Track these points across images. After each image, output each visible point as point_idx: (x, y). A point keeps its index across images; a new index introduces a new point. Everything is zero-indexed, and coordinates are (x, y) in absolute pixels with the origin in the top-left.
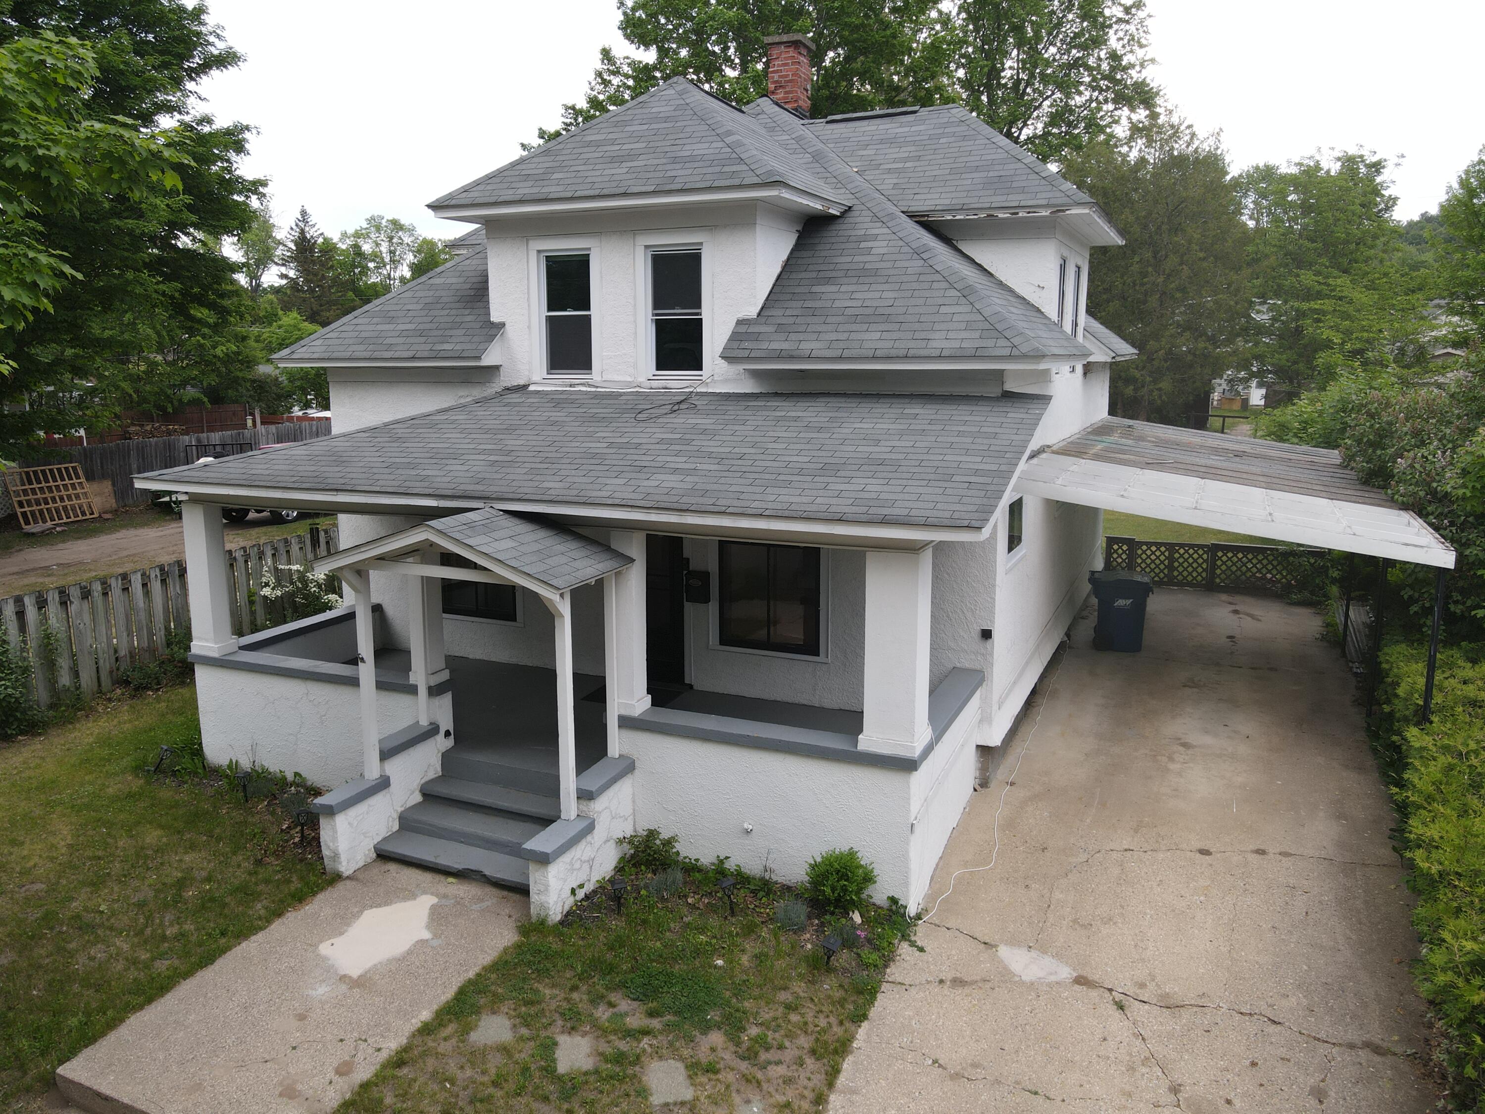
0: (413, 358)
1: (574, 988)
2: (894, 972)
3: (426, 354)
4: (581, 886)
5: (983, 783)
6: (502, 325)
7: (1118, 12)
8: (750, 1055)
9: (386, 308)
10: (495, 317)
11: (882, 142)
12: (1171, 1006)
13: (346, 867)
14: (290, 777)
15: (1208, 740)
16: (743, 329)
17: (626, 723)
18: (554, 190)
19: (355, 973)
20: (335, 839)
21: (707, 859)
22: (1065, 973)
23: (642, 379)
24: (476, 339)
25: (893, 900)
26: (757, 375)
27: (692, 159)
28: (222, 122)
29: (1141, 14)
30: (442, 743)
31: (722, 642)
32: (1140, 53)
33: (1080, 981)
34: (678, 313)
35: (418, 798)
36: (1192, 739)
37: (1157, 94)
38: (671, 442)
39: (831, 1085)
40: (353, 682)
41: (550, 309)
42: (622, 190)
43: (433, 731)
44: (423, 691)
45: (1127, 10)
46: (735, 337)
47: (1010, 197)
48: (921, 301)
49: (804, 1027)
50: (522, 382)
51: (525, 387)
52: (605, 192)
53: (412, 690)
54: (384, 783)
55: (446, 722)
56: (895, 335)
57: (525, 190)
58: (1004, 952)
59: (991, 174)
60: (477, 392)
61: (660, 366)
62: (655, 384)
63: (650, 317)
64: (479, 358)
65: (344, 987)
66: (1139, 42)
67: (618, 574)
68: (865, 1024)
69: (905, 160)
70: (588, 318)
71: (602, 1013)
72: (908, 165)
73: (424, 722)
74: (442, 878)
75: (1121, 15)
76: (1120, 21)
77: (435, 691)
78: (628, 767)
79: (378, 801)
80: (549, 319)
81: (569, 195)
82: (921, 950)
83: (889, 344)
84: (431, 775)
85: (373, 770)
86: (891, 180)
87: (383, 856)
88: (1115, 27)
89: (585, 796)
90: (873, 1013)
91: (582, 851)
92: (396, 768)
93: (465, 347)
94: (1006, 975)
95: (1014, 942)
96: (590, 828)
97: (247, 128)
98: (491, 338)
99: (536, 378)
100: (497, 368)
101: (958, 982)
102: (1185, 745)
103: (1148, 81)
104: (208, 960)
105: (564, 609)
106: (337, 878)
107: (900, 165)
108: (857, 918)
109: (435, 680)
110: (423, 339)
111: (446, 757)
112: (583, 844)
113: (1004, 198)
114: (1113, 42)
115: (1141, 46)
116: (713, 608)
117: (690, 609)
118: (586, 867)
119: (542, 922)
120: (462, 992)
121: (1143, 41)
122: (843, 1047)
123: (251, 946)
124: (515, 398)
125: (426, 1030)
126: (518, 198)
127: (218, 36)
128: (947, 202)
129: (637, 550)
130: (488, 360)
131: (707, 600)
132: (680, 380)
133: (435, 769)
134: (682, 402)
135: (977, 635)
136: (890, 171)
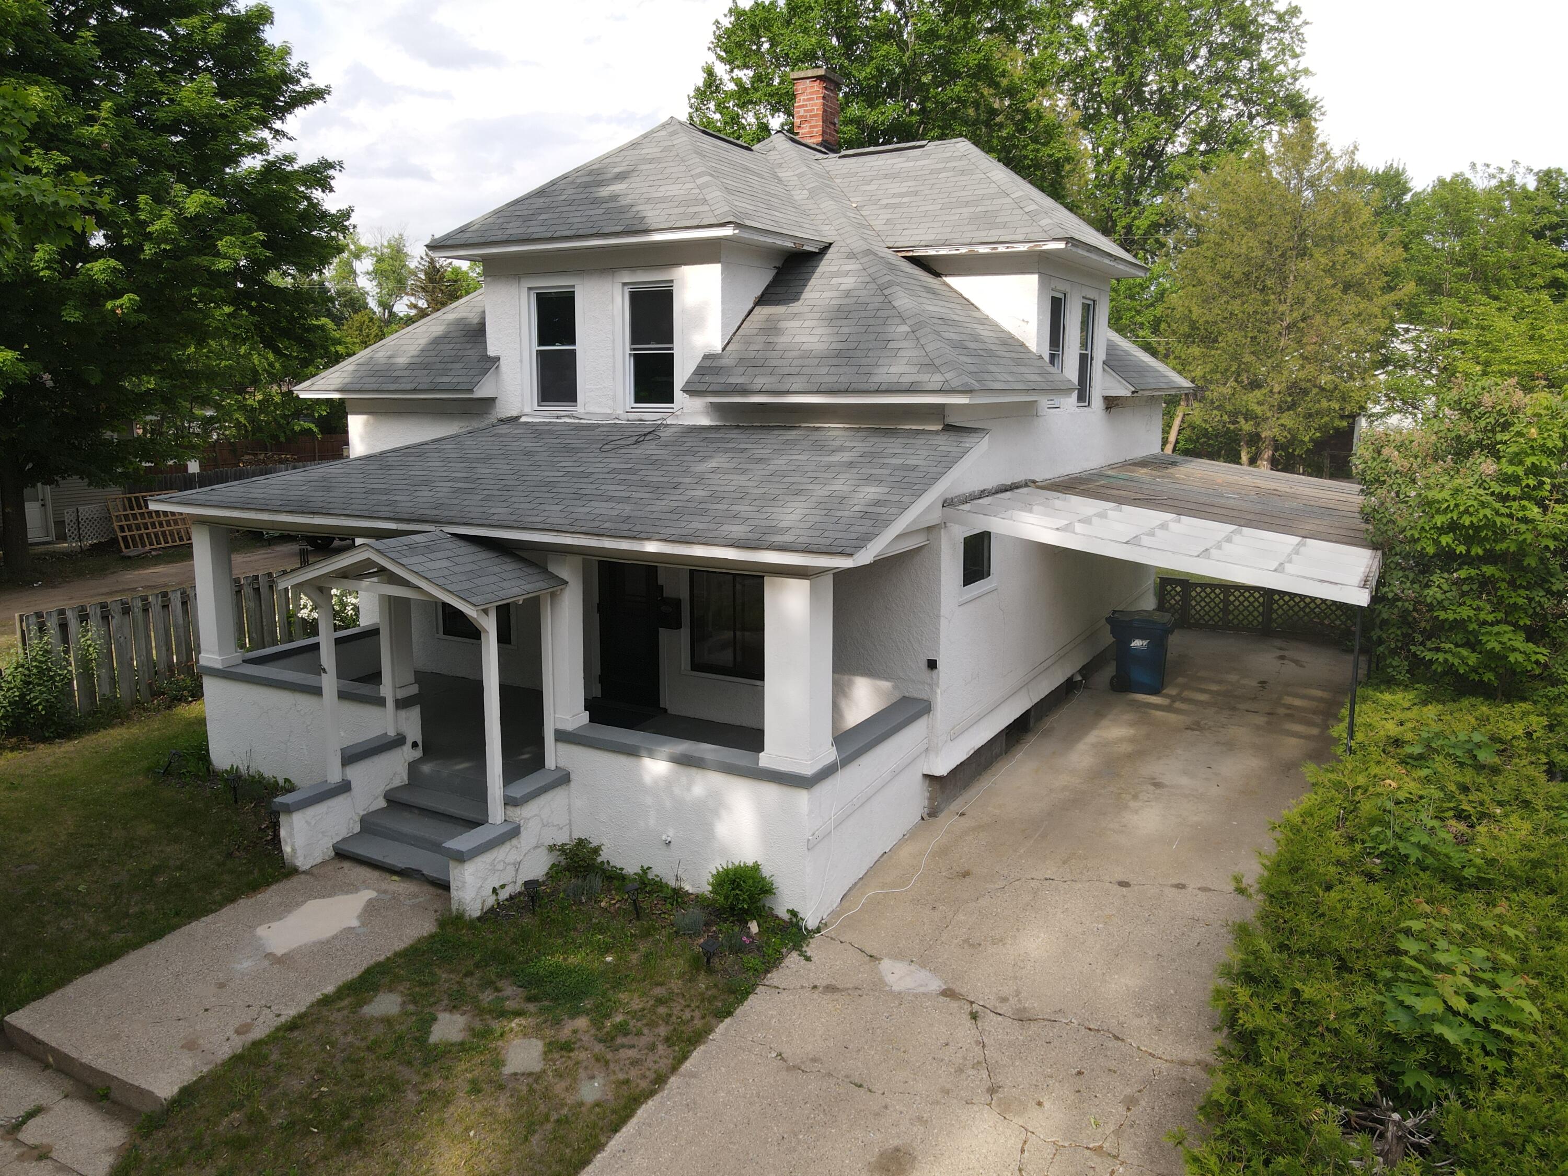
0: (414, 391)
1: (469, 974)
2: (774, 977)
3: (426, 387)
4: (503, 886)
5: (933, 813)
6: (498, 359)
7: (1270, 20)
8: (608, 1040)
9: (401, 342)
10: (492, 351)
11: (886, 176)
12: (1023, 1018)
13: (302, 862)
14: (281, 782)
15: (1184, 781)
16: (708, 363)
17: (562, 736)
18: (536, 230)
19: (279, 952)
20: (291, 835)
21: (631, 868)
22: (935, 985)
23: (620, 411)
24: (472, 372)
25: (794, 913)
26: (718, 409)
27: (663, 199)
29: (1296, 22)
30: (408, 754)
31: (696, 667)
32: (1292, 63)
33: (949, 993)
34: (653, 348)
35: (382, 803)
36: (1166, 780)
37: (1313, 106)
38: (620, 472)
39: (674, 1069)
41: (540, 344)
42: (595, 231)
43: (399, 741)
44: (390, 703)
45: (1280, 18)
46: (701, 371)
47: (993, 232)
48: (873, 337)
49: (667, 1019)
50: (515, 414)
51: (518, 418)
52: (581, 232)
53: (381, 702)
54: (345, 787)
55: (414, 735)
56: (841, 371)
57: (514, 229)
58: (886, 965)
59: (979, 209)
60: (475, 425)
61: (637, 400)
62: (632, 416)
63: (628, 351)
64: (471, 391)
65: (266, 963)
66: (1293, 50)
67: (553, 595)
68: (728, 1021)
69: (902, 195)
70: (573, 353)
71: (487, 997)
72: (905, 200)
73: (392, 733)
74: (388, 876)
75: (1273, 23)
76: (1272, 29)
77: (402, 704)
78: (563, 779)
79: (339, 803)
80: (539, 353)
81: (549, 235)
82: (808, 959)
83: (834, 379)
84: (397, 783)
85: (335, 775)
86: (885, 215)
87: (341, 854)
88: (1268, 36)
89: (509, 802)
90: (739, 1011)
91: (504, 854)
92: (358, 774)
93: (460, 379)
94: (878, 986)
95: (898, 956)
96: (514, 832)
98: (485, 371)
99: (527, 410)
100: (493, 400)
101: (831, 989)
102: (1157, 785)
103: (1302, 92)
104: (157, 935)
105: (490, 626)
106: (294, 871)
107: (897, 200)
108: (754, 927)
109: (401, 694)
110: (426, 372)
111: (413, 767)
112: (507, 847)
113: (984, 233)
114: (1266, 53)
115: (1295, 56)
116: (684, 634)
117: (663, 633)
118: (511, 871)
119: (460, 917)
120: (368, 972)
121: (1298, 50)
122: (698, 1038)
123: (198, 927)
124: (504, 429)
125: (326, 1001)
126: (504, 238)
127: (302, 73)
128: (932, 237)
129: (573, 574)
130: (483, 391)
131: (679, 626)
132: (652, 412)
133: (401, 777)
134: (649, 434)
135: (924, 665)
136: (886, 206)
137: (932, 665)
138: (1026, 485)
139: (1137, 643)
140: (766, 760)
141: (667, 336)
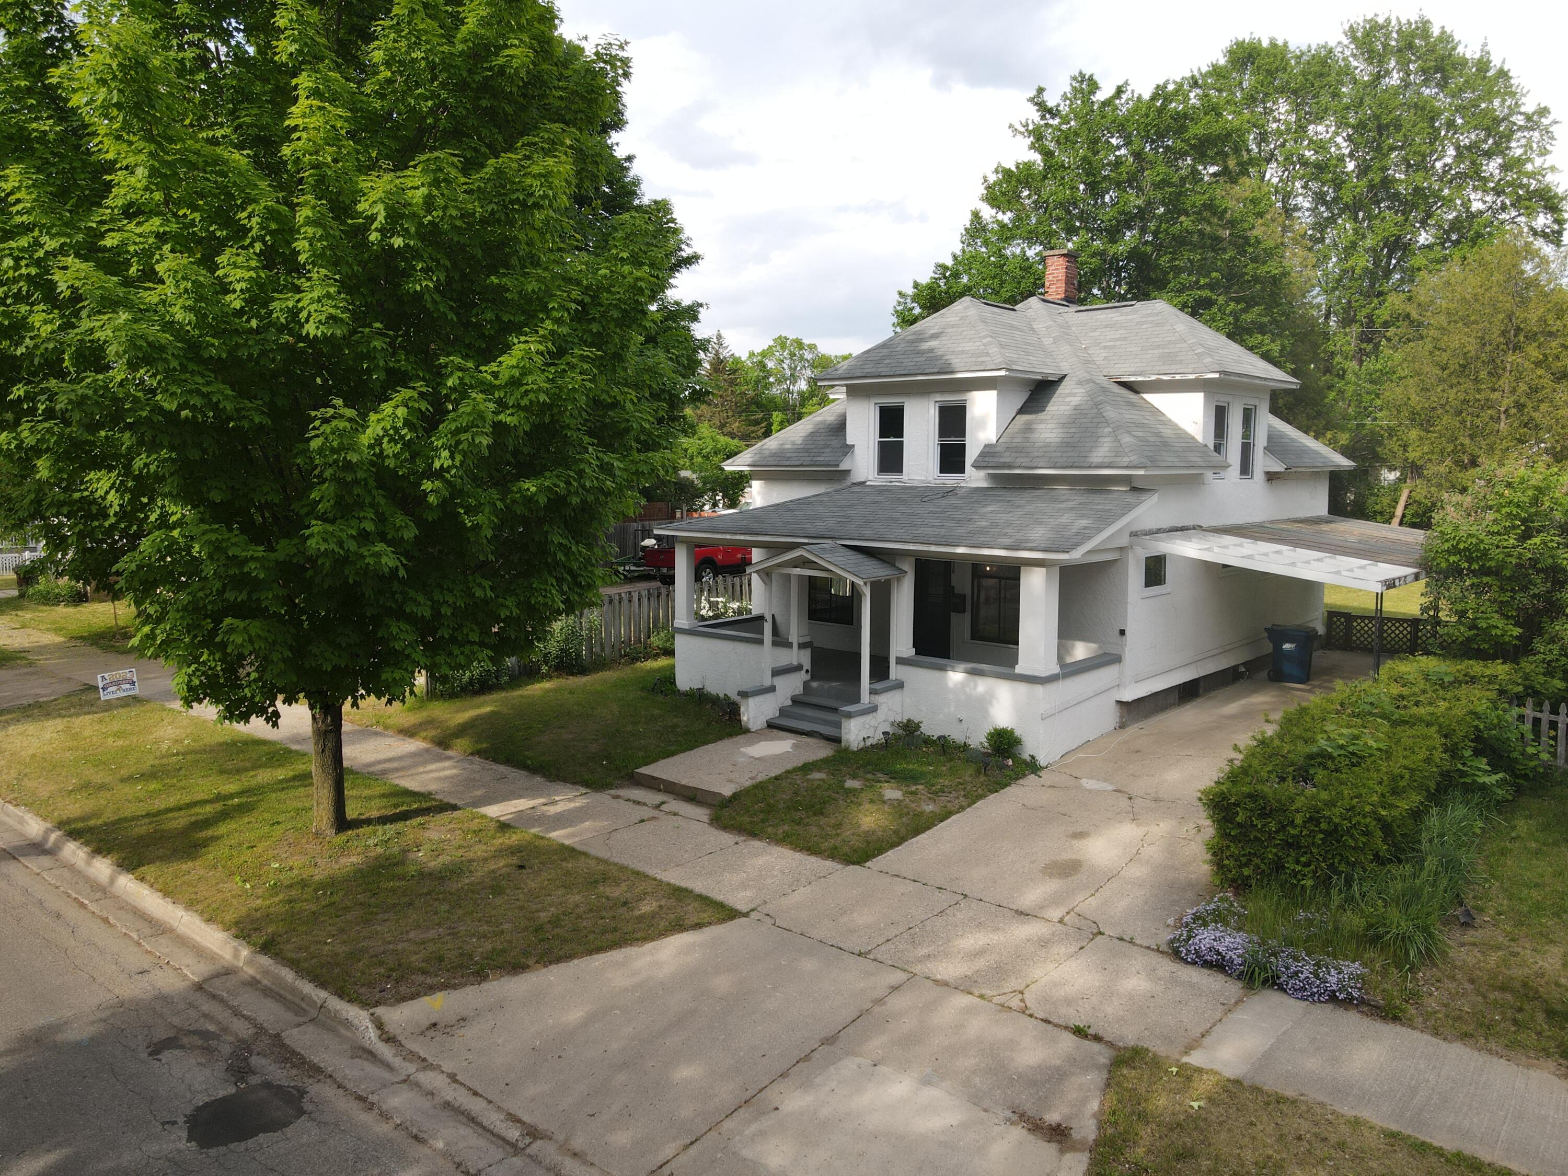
0: (801, 465)
1: (857, 768)
2: (1021, 782)
3: (807, 463)
4: (868, 738)
5: (1122, 726)
6: (853, 446)
7: (1519, 120)
8: (934, 793)
10: (849, 441)
11: (1106, 326)
12: (1155, 800)
13: (753, 727)
16: (987, 450)
17: (901, 661)
18: (883, 370)
19: (757, 757)
20: (747, 710)
21: (937, 735)
22: (1111, 788)
23: (930, 479)
24: (837, 454)
25: (1033, 757)
26: (993, 477)
27: (962, 352)
28: (686, 302)
30: (802, 676)
31: (974, 637)
33: (1116, 791)
34: (952, 440)
35: (790, 703)
38: (936, 512)
39: (969, 806)
40: (760, 642)
41: (880, 437)
42: (921, 372)
43: (799, 668)
44: (795, 646)
46: (983, 454)
47: (1173, 367)
48: (1089, 434)
49: (963, 789)
50: (863, 480)
51: (865, 482)
52: (912, 372)
53: (789, 645)
54: (772, 689)
55: (807, 665)
56: (1069, 454)
57: (869, 369)
58: (1084, 780)
59: (1165, 351)
60: (837, 486)
61: (942, 470)
62: (939, 481)
63: (937, 442)
64: (838, 465)
65: (751, 759)
66: (1542, 148)
67: (899, 579)
68: (996, 794)
69: (1116, 340)
70: (902, 443)
71: (869, 776)
72: (1118, 343)
73: (795, 663)
74: (798, 735)
77: (802, 646)
78: (899, 685)
79: (769, 697)
80: (880, 443)
81: (893, 374)
82: (1041, 777)
83: (1065, 459)
84: (797, 692)
85: (767, 681)
86: (1104, 354)
87: (771, 724)
88: (1518, 135)
89: (873, 692)
90: (1002, 792)
91: (868, 719)
92: (779, 682)
93: (831, 459)
94: (1079, 788)
95: (1091, 777)
96: (874, 709)
97: (701, 305)
98: (845, 454)
99: (871, 478)
100: (849, 471)
101: (1052, 788)
104: (689, 749)
105: (867, 592)
106: (747, 731)
107: (1113, 343)
108: (1010, 762)
109: (802, 640)
110: (808, 455)
111: (806, 685)
112: (870, 715)
113: (1166, 368)
116: (967, 616)
117: (954, 617)
118: (872, 729)
119: (847, 749)
120: (804, 765)
121: (1547, 148)
122: (980, 798)
123: (710, 747)
124: (857, 489)
125: (787, 772)
126: (867, 373)
127: (688, 245)
128: (1134, 369)
129: (908, 567)
130: (843, 466)
131: (964, 612)
132: (951, 479)
133: (799, 690)
134: (951, 492)
135: (1117, 633)
136: (1105, 347)
137: (1122, 632)
138: (1194, 528)
139: (1287, 646)
140: (1019, 669)
141: (962, 432)
